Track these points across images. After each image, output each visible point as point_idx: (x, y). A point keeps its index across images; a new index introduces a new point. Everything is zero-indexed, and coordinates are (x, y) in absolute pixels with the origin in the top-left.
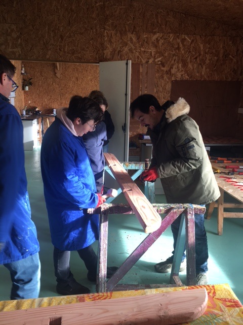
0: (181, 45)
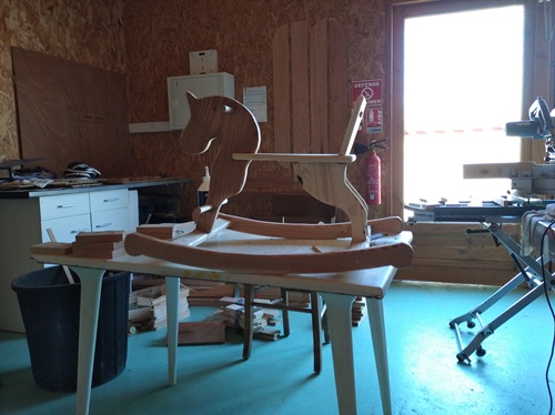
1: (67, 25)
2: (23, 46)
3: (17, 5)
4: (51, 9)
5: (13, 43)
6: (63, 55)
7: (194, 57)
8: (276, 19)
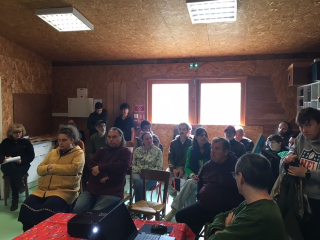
0: (16, 67)
1: (31, 81)
2: (17, 92)
3: (15, 79)
4: (26, 77)
5: (14, 92)
6: (29, 93)
7: (79, 90)
8: (109, 80)
